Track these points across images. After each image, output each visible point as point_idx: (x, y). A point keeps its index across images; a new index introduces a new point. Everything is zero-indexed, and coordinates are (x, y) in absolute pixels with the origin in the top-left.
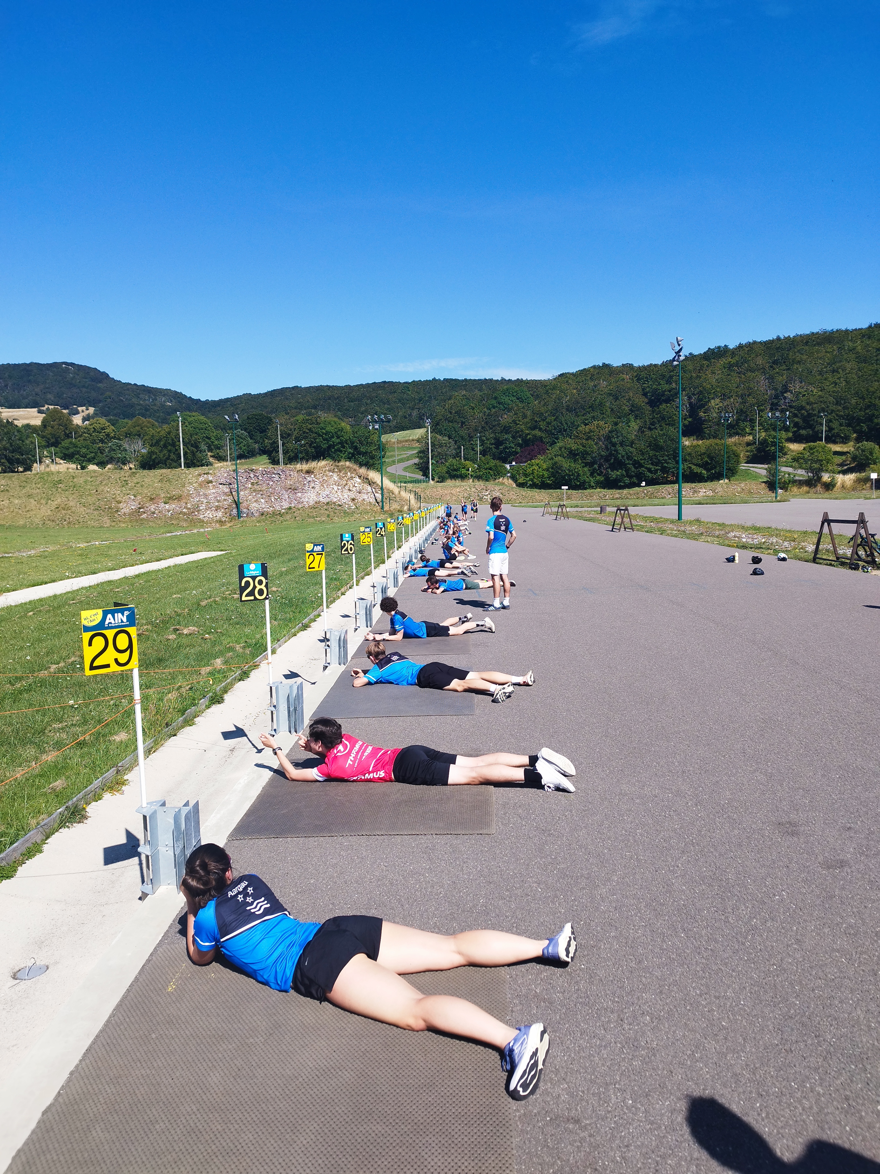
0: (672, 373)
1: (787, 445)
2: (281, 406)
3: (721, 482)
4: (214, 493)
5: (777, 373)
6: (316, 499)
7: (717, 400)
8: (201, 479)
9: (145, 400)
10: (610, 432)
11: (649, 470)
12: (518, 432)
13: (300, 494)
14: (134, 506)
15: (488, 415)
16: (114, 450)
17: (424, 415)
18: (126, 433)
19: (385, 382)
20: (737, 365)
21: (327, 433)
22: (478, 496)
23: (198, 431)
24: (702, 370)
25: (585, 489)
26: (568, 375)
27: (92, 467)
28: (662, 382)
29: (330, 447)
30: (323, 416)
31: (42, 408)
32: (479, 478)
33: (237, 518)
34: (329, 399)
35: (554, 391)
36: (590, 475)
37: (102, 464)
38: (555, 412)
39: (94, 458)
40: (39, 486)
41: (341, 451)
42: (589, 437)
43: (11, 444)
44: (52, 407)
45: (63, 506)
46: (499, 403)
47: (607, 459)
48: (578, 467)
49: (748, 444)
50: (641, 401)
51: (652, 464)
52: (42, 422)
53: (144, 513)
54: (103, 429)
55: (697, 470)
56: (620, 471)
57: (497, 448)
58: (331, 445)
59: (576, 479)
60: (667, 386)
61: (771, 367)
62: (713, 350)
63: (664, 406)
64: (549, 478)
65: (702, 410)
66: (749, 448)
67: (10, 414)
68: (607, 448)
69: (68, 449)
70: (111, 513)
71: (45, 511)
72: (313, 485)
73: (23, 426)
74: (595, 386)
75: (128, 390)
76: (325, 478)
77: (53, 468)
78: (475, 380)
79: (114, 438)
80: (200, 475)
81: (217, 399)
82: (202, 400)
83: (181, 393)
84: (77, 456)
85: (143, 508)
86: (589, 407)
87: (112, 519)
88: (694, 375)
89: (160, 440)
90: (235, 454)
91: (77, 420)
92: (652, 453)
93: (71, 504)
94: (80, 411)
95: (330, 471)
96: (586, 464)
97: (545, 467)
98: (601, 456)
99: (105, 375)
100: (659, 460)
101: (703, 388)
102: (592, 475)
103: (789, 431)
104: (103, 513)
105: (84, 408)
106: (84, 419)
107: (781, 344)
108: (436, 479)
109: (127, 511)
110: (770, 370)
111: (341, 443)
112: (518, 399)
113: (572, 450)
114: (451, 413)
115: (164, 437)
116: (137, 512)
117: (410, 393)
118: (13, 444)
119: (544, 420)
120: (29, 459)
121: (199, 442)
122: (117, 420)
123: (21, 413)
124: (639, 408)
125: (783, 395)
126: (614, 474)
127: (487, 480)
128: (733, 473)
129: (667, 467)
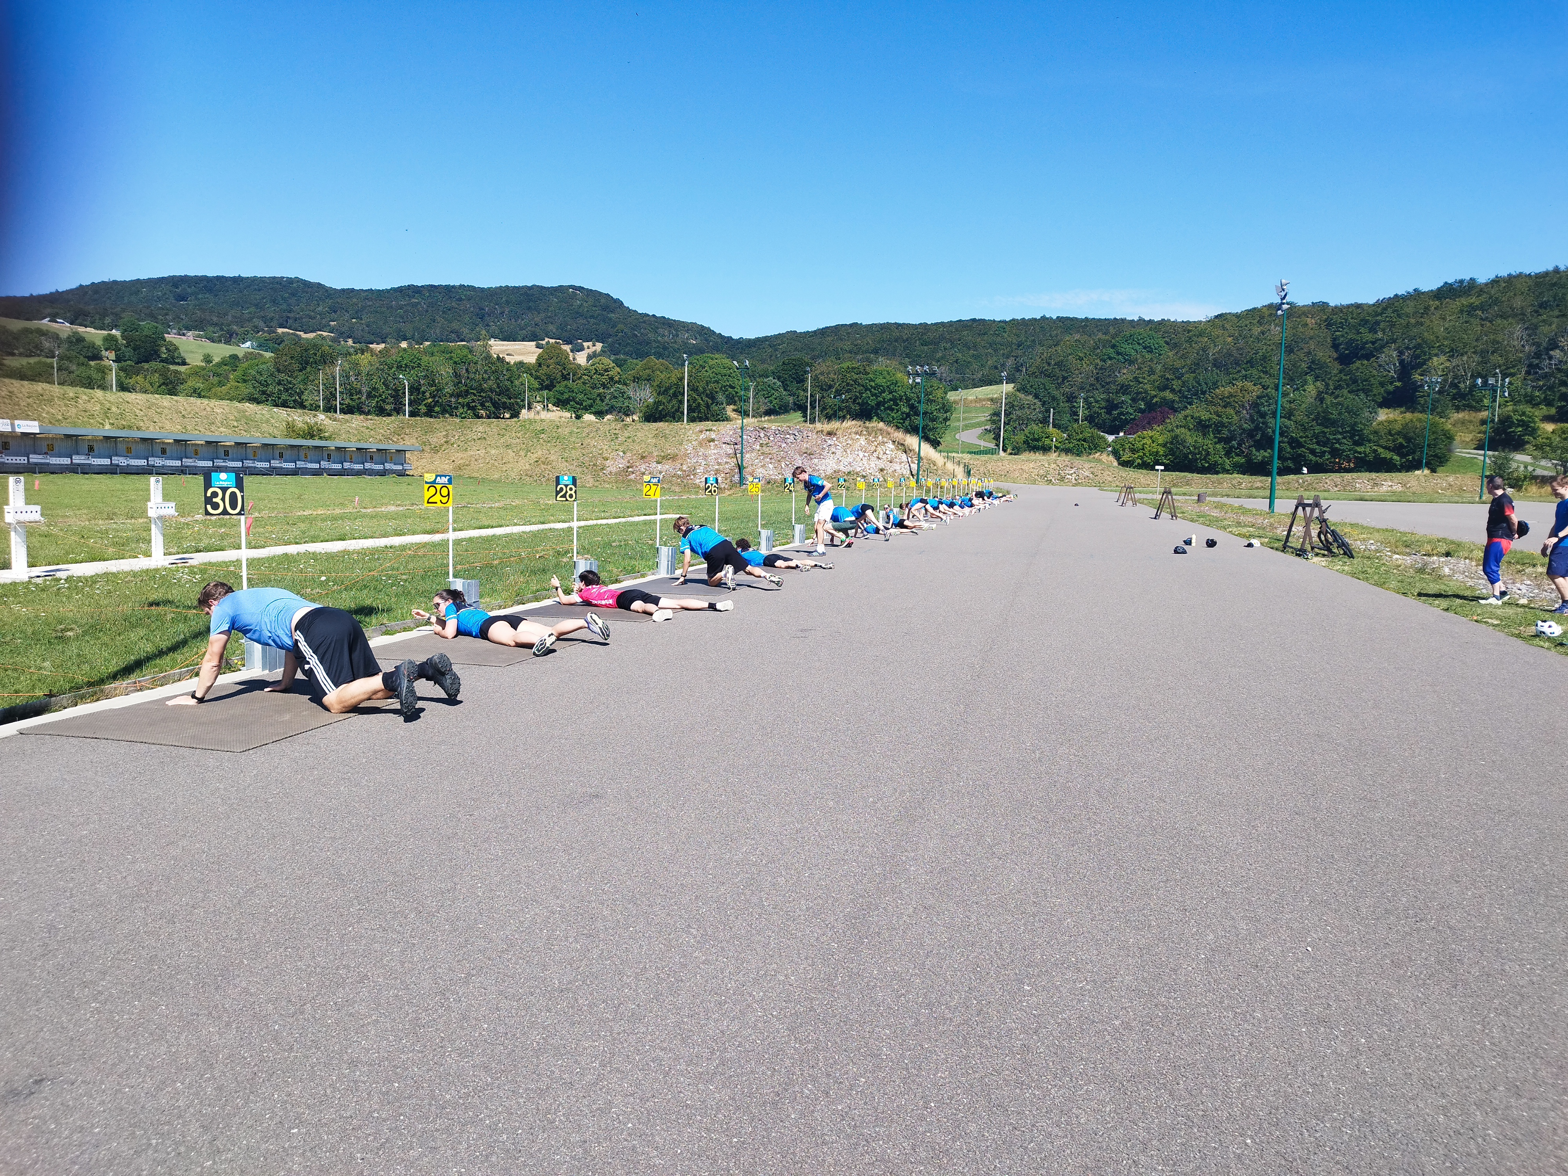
0: (1379, 318)
1: (1542, 425)
2: (831, 349)
3: (1417, 472)
4: (715, 454)
5: (1544, 321)
6: (836, 467)
7: (1443, 358)
8: (702, 436)
9: (664, 335)
10: (1258, 397)
11: (1313, 452)
12: (1141, 393)
13: (816, 460)
14: (622, 464)
15: (1101, 369)
16: (615, 397)
17: (1022, 365)
18: (634, 377)
19: (974, 320)
20: (1482, 307)
21: (877, 386)
22: (1059, 474)
23: (720, 377)
24: (1427, 314)
25: (1217, 473)
26: (1228, 316)
27: (589, 417)
28: (1362, 330)
29: (879, 404)
30: (882, 364)
31: (541, 342)
32: (1067, 451)
33: (738, 485)
34: (896, 341)
35: (1200, 339)
36: (1225, 455)
37: (600, 414)
38: (1195, 367)
39: (591, 406)
40: (519, 435)
41: (892, 410)
42: (1229, 403)
43: (498, 384)
44: (553, 341)
45: (543, 459)
46: (1118, 354)
47: (1251, 434)
48: (1209, 443)
49: (1483, 422)
50: (1326, 355)
51: (1318, 443)
52: (537, 360)
53: (633, 473)
54: (606, 370)
55: (1387, 455)
56: (1269, 451)
57: (1109, 413)
58: (881, 402)
59: (1205, 459)
60: (1371, 335)
61: (1536, 312)
62: (1451, 284)
63: (1358, 364)
64: (1166, 456)
65: (1419, 371)
66: (1483, 428)
67: (504, 348)
68: (1252, 420)
69: (562, 394)
70: (595, 471)
71: (524, 464)
72: (834, 450)
73: (515, 363)
74: (1263, 333)
75: (644, 322)
76: (850, 442)
77: (544, 415)
78: (1099, 320)
79: (619, 382)
80: (701, 432)
81: (752, 337)
82: (734, 337)
83: (709, 329)
84: (572, 403)
85: (632, 467)
86: (1247, 362)
87: (596, 478)
88: (1413, 321)
89: (669, 388)
90: (763, 409)
91: (581, 359)
92: (1317, 429)
93: (552, 458)
94: (586, 347)
95: (856, 433)
96: (1220, 440)
97: (1161, 441)
98: (1244, 429)
99: (619, 303)
100: (1328, 439)
101: (1423, 339)
102: (1228, 454)
103: (1552, 406)
104: (586, 471)
105: (590, 344)
106: (589, 358)
107: (1560, 278)
108: (1009, 451)
109: (614, 470)
110: (1532, 316)
111: (894, 400)
112: (1145, 348)
113: (1201, 421)
114: (1049, 364)
115: (675, 384)
116: (626, 471)
117: (1005, 335)
118: (501, 385)
119: (1179, 378)
120: (517, 404)
121: (717, 392)
122: (625, 360)
123: (517, 347)
124: (1322, 366)
125: (1547, 354)
126: (1260, 455)
127: (1078, 455)
128: (1441, 462)
129: (1340, 450)
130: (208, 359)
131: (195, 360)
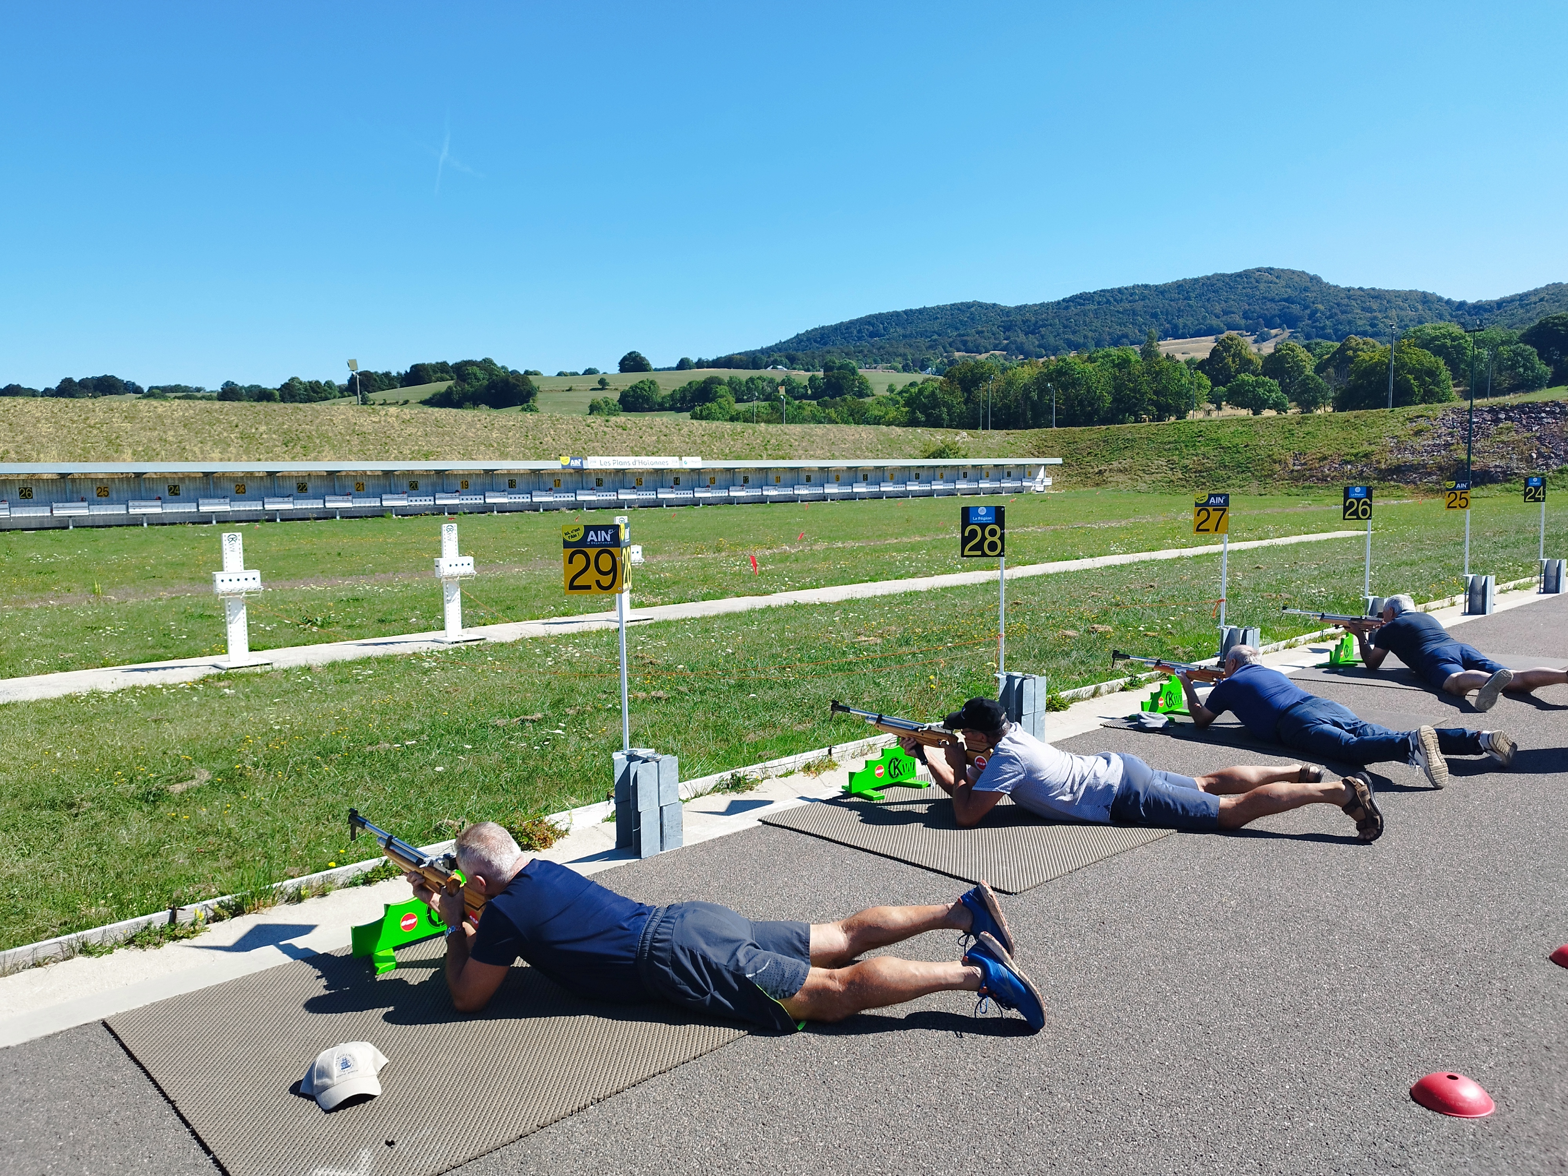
8: (1411, 424)
14: (1297, 466)
31: (1221, 336)
53: (1313, 476)
70: (1263, 476)
80: (1410, 419)
85: (1310, 469)
87: (1263, 484)
94: (1273, 335)
104: (1251, 477)
109: (1286, 473)
116: (1303, 474)
122: (1320, 344)
123: (1193, 344)
130: (891, 389)
131: (881, 391)
